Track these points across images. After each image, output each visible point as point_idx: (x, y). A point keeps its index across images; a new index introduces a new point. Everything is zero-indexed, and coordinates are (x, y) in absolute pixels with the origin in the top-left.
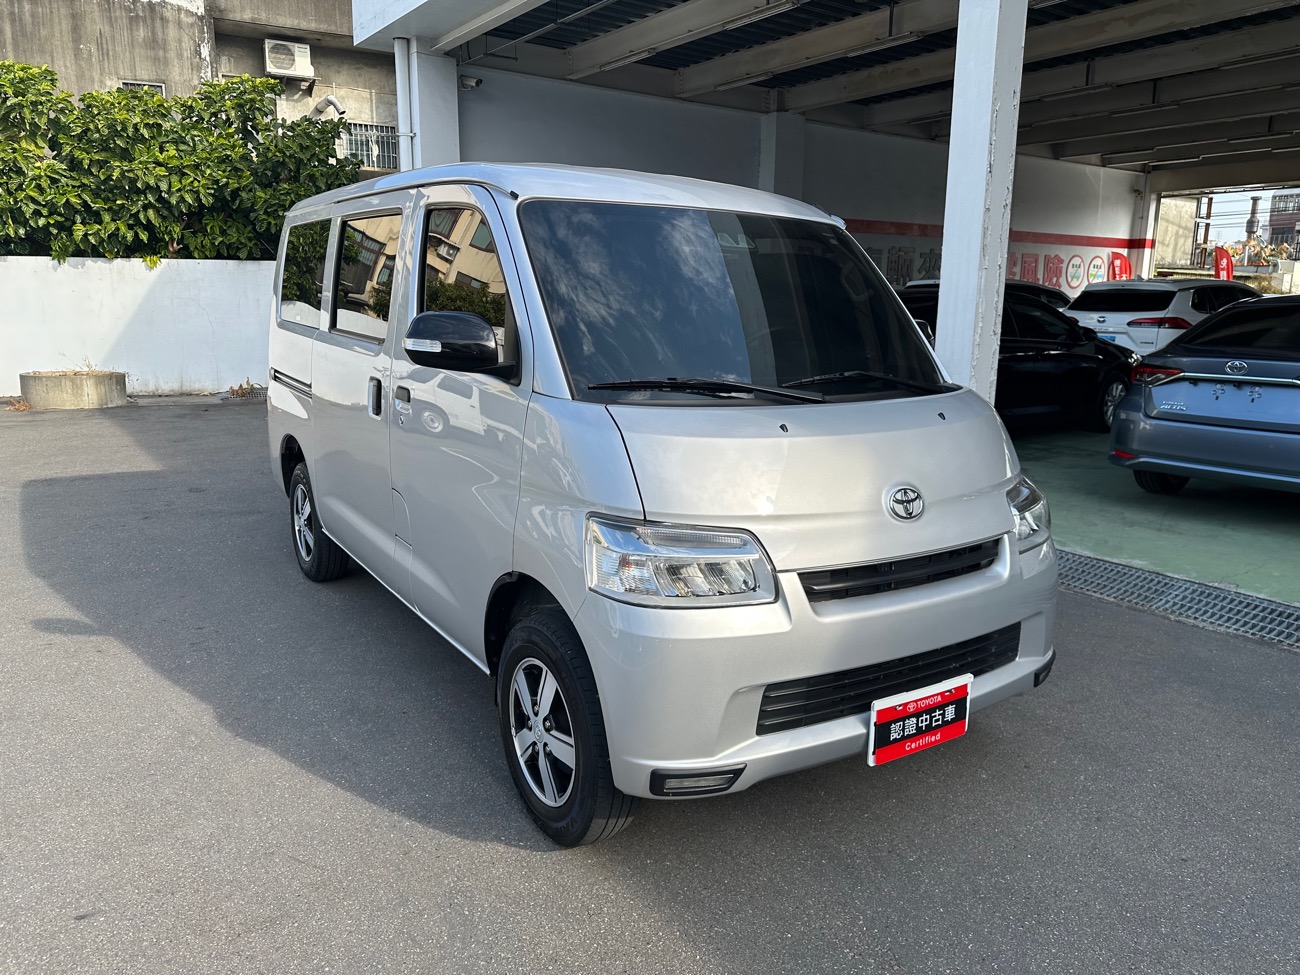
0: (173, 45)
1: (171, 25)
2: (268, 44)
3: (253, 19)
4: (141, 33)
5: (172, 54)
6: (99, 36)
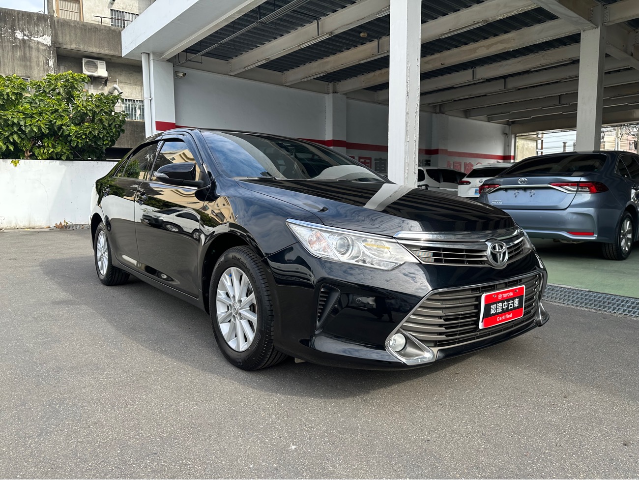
0: (34, 60)
1: (34, 50)
2: (84, 61)
3: (76, 48)
4: (18, 54)
5: (34, 64)
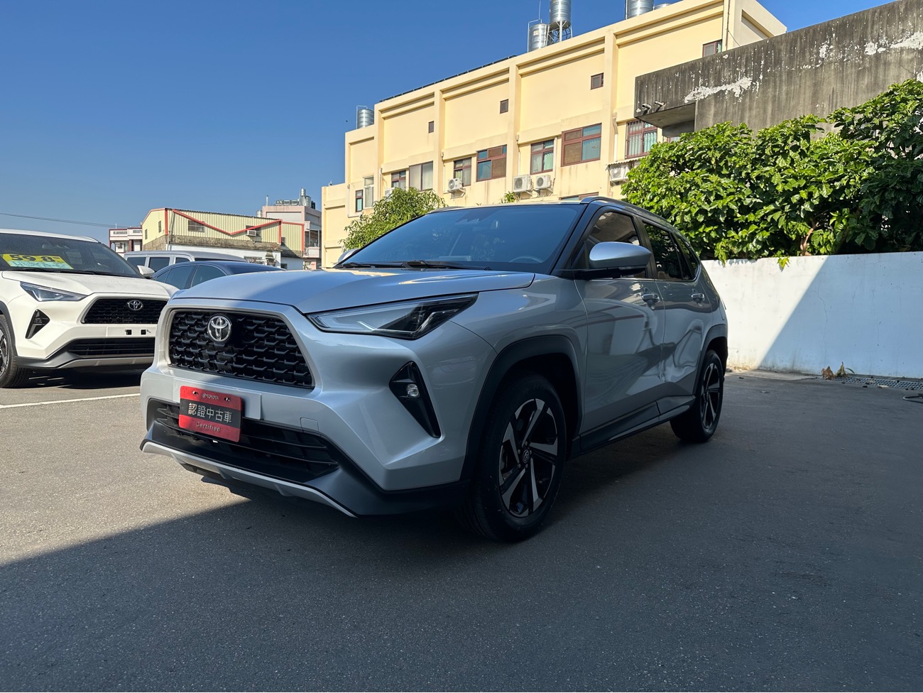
1: (892, 67)
4: (866, 80)
6: (831, 94)
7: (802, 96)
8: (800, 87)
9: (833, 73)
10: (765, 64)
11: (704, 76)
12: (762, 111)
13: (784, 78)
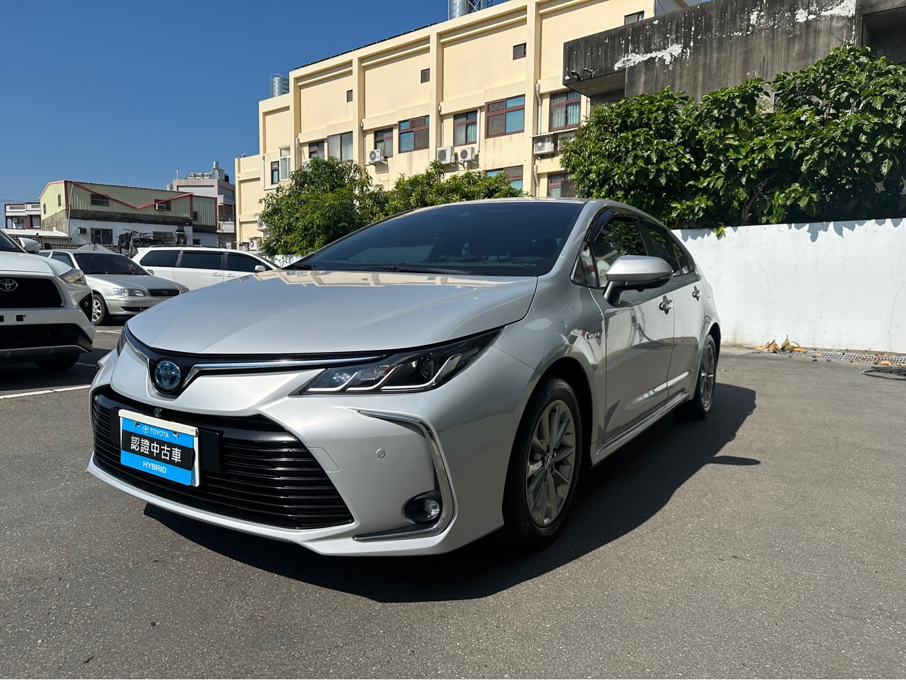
4: (796, 48)
6: (762, 61)
7: (733, 65)
8: (731, 54)
9: (763, 40)
10: (695, 31)
11: (633, 42)
12: (692, 79)
13: (714, 45)
